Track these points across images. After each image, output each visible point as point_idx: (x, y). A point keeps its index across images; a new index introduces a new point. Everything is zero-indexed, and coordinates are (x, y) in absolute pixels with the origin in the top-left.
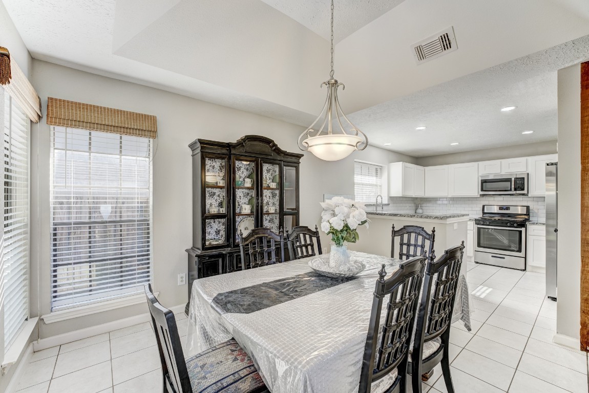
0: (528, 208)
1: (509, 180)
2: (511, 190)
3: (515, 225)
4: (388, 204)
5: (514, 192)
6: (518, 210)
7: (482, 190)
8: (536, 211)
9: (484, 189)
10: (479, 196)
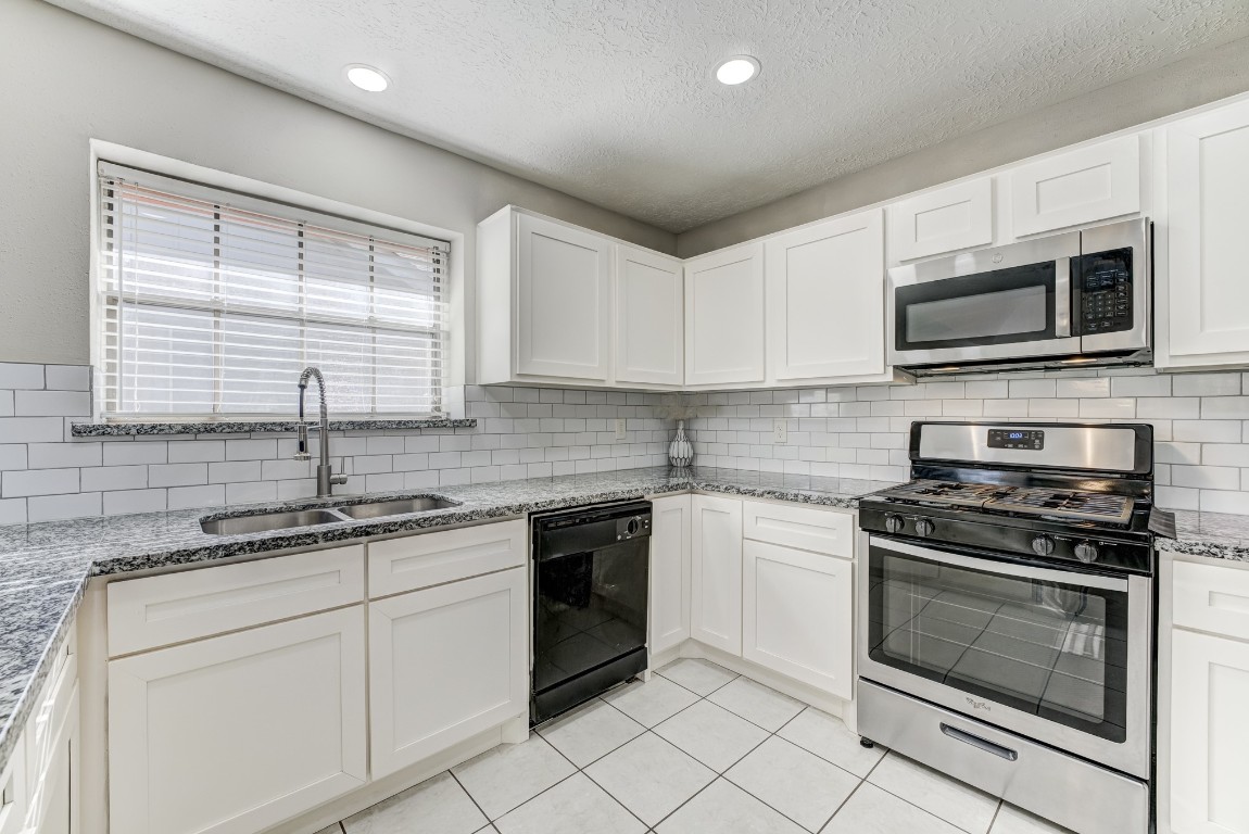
0: (1144, 436)
1: (1041, 275)
2: (1049, 332)
3: (1083, 553)
4: (469, 424)
5: (1071, 345)
6: (1078, 447)
7: (902, 343)
8: (1191, 454)
9: (911, 338)
10: (890, 377)
